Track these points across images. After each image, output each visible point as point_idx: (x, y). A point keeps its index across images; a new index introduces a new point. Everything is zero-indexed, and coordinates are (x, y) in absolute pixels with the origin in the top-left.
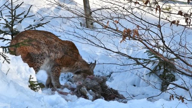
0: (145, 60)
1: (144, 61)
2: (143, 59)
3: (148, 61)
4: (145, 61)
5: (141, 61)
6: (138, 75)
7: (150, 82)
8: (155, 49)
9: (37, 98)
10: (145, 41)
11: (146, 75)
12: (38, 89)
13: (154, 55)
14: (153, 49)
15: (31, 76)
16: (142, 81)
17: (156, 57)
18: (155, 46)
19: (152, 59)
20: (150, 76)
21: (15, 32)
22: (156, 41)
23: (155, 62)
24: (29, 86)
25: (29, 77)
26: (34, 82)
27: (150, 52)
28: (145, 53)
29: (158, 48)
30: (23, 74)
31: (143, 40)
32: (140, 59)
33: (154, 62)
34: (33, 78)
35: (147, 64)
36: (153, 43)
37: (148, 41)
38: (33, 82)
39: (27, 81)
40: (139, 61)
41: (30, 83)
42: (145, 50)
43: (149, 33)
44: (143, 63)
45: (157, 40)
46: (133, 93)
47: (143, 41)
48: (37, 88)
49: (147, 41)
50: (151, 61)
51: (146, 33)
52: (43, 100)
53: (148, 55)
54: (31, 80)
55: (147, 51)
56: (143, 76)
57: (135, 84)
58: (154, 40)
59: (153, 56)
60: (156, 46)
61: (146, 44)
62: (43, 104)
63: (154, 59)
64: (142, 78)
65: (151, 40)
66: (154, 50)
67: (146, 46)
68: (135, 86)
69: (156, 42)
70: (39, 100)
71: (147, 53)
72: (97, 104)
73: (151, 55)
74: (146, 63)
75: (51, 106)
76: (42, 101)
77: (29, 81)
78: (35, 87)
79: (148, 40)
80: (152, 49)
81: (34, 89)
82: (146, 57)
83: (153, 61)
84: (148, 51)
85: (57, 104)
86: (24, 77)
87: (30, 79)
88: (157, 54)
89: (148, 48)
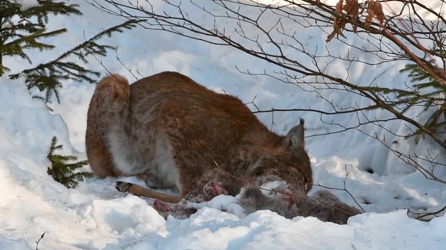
0: (402, 93)
1: (398, 97)
2: (394, 90)
3: (412, 96)
4: (402, 98)
5: (391, 97)
6: (381, 138)
7: (419, 161)
8: (433, 61)
9: (72, 208)
10: (404, 35)
11: (406, 137)
12: (76, 180)
13: (430, 79)
14: (426, 62)
15: (54, 140)
16: (392, 156)
17: (435, 84)
18: (433, 52)
19: (423, 91)
20: (417, 143)
21: (7, 7)
22: (436, 35)
23: (433, 99)
24: (50, 172)
25: (49, 143)
26: (66, 158)
27: (417, 71)
28: (401, 71)
29: (442, 58)
30: (30, 133)
31: (397, 33)
32: (387, 91)
33: (430, 101)
34: (60, 147)
35: (409, 107)
36: (428, 44)
37: (413, 36)
38: (61, 157)
39: (44, 156)
40: (383, 97)
41: (53, 162)
42: (403, 64)
43: (415, 13)
44: (397, 103)
45: (438, 32)
46: (364, 194)
47: (398, 37)
48: (73, 176)
49: (409, 36)
50: (419, 97)
51: (406, 12)
52: (92, 215)
53: (411, 78)
54: (56, 152)
55: (409, 67)
56: (396, 142)
57: (373, 167)
58: (431, 32)
59: (427, 81)
60: (437, 50)
61: (405, 45)
62: (92, 224)
63: (431, 89)
64: (394, 147)
65: (422, 33)
66: (428, 64)
67: (407, 52)
68: (371, 171)
69: (436, 40)
70: (79, 213)
71: (408, 72)
72: (254, 225)
73: (421, 79)
74: (405, 102)
75: (116, 232)
76: (89, 217)
77: (50, 157)
78: (68, 175)
79: (411, 34)
80: (423, 60)
81: (65, 181)
82: (406, 83)
83: (425, 96)
84: (412, 66)
85: (134, 225)
86: (32, 143)
87: (52, 148)
88: (437, 77)
89: (412, 57)
